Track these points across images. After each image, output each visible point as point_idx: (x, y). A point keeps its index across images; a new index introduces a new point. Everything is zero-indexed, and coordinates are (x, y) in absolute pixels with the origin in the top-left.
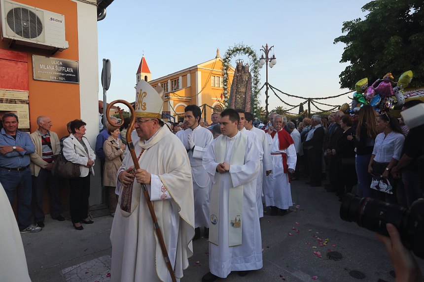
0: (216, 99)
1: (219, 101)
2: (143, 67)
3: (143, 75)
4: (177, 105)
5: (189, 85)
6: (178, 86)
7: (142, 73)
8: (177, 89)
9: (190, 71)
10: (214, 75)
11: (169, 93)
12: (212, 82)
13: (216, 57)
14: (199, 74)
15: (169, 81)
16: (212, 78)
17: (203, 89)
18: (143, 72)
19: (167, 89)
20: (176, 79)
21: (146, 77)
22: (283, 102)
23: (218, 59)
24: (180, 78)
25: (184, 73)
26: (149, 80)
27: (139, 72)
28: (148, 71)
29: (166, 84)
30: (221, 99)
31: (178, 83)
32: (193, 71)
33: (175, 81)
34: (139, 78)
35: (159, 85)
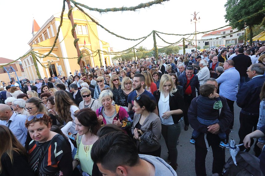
2: (34, 27)
5: (54, 35)
15: (43, 35)
17: (64, 38)
18: (36, 30)
20: (46, 32)
24: (47, 29)
27: (33, 32)
33: (46, 33)
35: (39, 39)
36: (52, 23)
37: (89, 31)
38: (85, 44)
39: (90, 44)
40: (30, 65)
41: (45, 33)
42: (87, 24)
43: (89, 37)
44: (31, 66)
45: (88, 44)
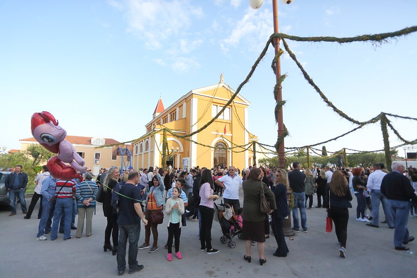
1: (222, 136)
2: (158, 107)
7: (157, 114)
12: (213, 112)
13: (219, 83)
14: (195, 101)
15: (169, 116)
18: (158, 112)
20: (174, 112)
22: (330, 104)
23: (221, 85)
24: (178, 109)
25: (179, 104)
27: (155, 113)
29: (166, 120)
30: (224, 133)
33: (174, 114)
36: (187, 100)
37: (233, 115)
39: (232, 133)
40: (143, 153)
41: (172, 113)
42: (231, 106)
43: (231, 124)
45: (228, 134)
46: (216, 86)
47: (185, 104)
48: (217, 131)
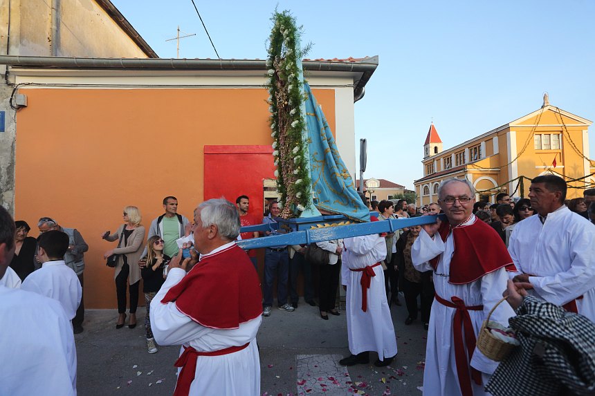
0: (544, 167)
1: (549, 170)
2: (432, 136)
3: (432, 146)
4: (478, 180)
5: (496, 151)
6: (479, 155)
7: (430, 144)
8: (479, 158)
9: (497, 132)
10: (540, 133)
11: (466, 165)
12: (536, 143)
13: (543, 107)
14: (513, 135)
15: (467, 150)
16: (536, 137)
17: (519, 155)
18: (432, 142)
19: (464, 160)
20: (477, 146)
21: (436, 148)
23: (546, 109)
24: (483, 144)
25: (488, 138)
26: (439, 151)
27: (427, 142)
28: (439, 141)
29: (462, 155)
30: (553, 167)
31: (479, 150)
32: (502, 132)
33: (475, 148)
34: (427, 150)
35: (453, 156)
36: (500, 134)
37: (565, 142)
38: (555, 166)
39: (564, 164)
40: (430, 195)
41: (473, 148)
42: (562, 132)
43: (562, 155)
44: (431, 197)
45: (559, 166)
46: (539, 112)
47: (495, 139)
48: (545, 165)
